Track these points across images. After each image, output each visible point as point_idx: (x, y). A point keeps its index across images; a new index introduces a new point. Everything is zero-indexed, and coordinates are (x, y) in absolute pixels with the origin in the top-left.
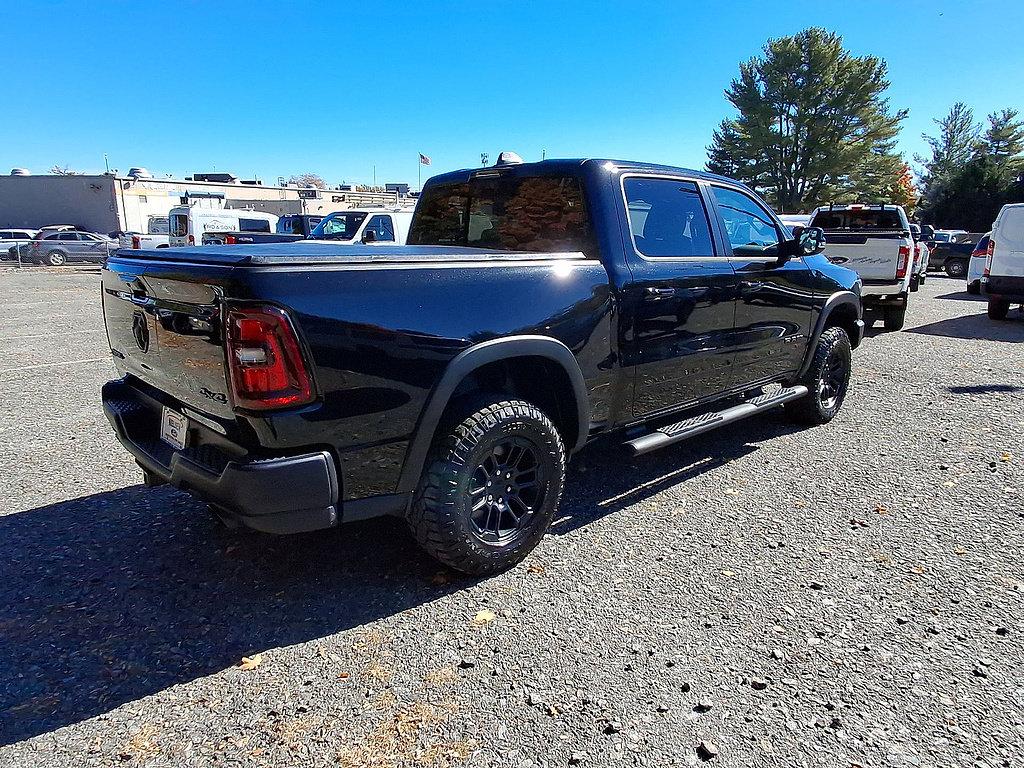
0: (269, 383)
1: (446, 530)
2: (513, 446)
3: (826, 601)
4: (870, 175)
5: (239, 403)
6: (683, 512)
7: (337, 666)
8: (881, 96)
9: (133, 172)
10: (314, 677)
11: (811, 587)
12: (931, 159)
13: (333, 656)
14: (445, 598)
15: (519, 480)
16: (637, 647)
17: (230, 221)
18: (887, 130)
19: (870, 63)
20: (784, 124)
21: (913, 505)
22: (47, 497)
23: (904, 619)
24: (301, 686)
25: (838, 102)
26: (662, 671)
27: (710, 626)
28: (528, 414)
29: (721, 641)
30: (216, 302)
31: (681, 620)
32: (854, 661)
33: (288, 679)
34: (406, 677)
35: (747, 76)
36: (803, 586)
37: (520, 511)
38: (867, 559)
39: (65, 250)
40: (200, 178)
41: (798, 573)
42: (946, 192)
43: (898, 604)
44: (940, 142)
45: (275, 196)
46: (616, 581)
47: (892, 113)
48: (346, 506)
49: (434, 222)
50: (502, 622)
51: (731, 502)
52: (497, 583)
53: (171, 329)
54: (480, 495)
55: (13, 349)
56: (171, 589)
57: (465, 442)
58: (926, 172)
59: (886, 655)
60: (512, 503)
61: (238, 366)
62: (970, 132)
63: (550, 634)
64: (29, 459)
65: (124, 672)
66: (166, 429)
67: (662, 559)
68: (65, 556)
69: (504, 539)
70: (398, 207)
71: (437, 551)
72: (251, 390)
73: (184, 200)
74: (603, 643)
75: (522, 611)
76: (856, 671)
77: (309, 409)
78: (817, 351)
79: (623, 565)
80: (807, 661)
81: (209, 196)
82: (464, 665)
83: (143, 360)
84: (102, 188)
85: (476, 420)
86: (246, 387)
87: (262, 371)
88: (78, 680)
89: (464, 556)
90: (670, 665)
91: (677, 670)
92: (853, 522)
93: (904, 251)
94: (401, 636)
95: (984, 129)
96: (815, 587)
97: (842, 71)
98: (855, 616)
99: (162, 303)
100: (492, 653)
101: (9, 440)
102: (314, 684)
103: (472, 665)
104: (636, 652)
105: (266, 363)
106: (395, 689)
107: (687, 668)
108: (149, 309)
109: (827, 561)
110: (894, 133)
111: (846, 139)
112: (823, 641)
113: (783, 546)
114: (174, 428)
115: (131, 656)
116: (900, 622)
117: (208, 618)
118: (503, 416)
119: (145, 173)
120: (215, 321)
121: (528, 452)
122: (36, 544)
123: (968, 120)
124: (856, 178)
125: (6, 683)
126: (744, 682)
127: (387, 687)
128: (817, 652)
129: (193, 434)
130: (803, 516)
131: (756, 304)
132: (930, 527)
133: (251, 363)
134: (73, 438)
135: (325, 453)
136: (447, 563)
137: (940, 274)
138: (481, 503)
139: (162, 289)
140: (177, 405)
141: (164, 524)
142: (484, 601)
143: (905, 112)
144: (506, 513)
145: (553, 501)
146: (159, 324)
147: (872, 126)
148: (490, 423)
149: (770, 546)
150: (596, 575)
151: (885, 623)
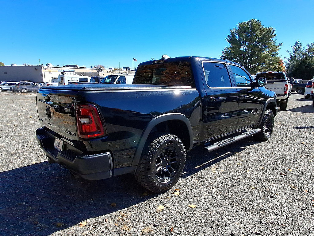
0: (90, 130)
1: (148, 178)
2: (169, 149)
3: (276, 202)
4: (271, 63)
5: (80, 136)
6: (224, 171)
7: (112, 225)
8: (274, 39)
9: (47, 65)
10: (104, 230)
11: (271, 197)
12: (289, 58)
13: (110, 222)
14: (147, 201)
15: (171, 161)
16: (213, 219)
17: (76, 79)
18: (276, 49)
19: (270, 29)
20: (244, 48)
21: (300, 168)
22: (18, 166)
23: (304, 209)
24: (100, 233)
25: (261, 41)
26: (223, 228)
27: (238, 211)
28: (174, 139)
29: (242, 217)
30: (73, 103)
31: (227, 209)
32: (289, 224)
33: (95, 230)
34: (135, 230)
35: (233, 34)
36: (268, 197)
37: (171, 171)
38: (288, 187)
39: (27, 88)
40: (67, 66)
41: (265, 192)
42: (295, 68)
43: (301, 203)
44: (292, 53)
45: (89, 71)
46: (204, 195)
47: (277, 44)
48: (115, 170)
49: (139, 78)
50: (167, 210)
51: (239, 167)
52: (164, 196)
53: (58, 112)
54: (159, 166)
55: (9, 118)
56: (57, 198)
57: (154, 148)
58: (288, 62)
59: (300, 222)
60: (169, 168)
61: (80, 124)
62: (301, 50)
63: (183, 214)
64: (13, 154)
65: (40, 228)
66: (56, 144)
67: (219, 187)
68: (23, 186)
69: (167, 180)
70: (127, 74)
71: (145, 185)
72: (84, 132)
73: (62, 73)
74: (202, 218)
75: (173, 206)
76: (290, 228)
77: (103, 138)
78: (264, 117)
79: (205, 189)
80: (273, 224)
81: (70, 71)
82: (155, 226)
83: (49, 122)
84: (38, 69)
85: (157, 141)
86: (83, 131)
87: (88, 126)
88: (25, 230)
89: (154, 186)
90: (226, 226)
91: (228, 227)
92: (281, 174)
93: (286, 86)
94: (133, 215)
95: (306, 49)
96: (272, 197)
97: (262, 32)
98: (287, 208)
99: (56, 103)
100: (164, 221)
101: (7, 147)
102: (104, 232)
103: (158, 226)
104: (213, 221)
105: (89, 123)
106: (132, 234)
107: (232, 227)
108: (51, 105)
109: (274, 188)
110: (278, 50)
111: (263, 52)
112: (277, 217)
113: (259, 182)
114: (59, 144)
115: (43, 221)
116: (302, 210)
117: (69, 208)
118: (166, 140)
119: (51, 65)
120: (72, 109)
121: (174, 151)
122: (13, 182)
123: (300, 46)
124: (267, 64)
125: (2, 231)
126: (252, 232)
127: (129, 234)
128: (276, 221)
129: (65, 146)
130: (264, 172)
131: (242, 102)
132: (307, 176)
133: (84, 123)
134: (27, 146)
135: (109, 153)
136: (148, 189)
137: (295, 93)
138: (159, 169)
139: (55, 99)
140: (60, 137)
141: (55, 175)
142: (160, 202)
143: (282, 44)
144: (167, 172)
145: (182, 168)
146: (54, 110)
147: (271, 48)
148: (162, 142)
149: (254, 183)
150: (197, 193)
151: (297, 210)
